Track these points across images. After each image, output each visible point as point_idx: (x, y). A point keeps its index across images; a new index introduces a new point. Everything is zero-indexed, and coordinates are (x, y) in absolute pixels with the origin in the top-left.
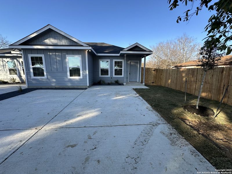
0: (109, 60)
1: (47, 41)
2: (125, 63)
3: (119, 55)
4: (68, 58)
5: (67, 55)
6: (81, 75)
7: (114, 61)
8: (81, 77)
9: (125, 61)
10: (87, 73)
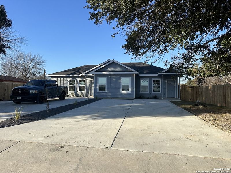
0: (149, 79)
1: (109, 69)
2: (162, 81)
3: (157, 75)
4: (121, 79)
5: (121, 77)
6: (130, 90)
7: (153, 80)
8: (130, 92)
9: (162, 80)
10: (134, 89)
